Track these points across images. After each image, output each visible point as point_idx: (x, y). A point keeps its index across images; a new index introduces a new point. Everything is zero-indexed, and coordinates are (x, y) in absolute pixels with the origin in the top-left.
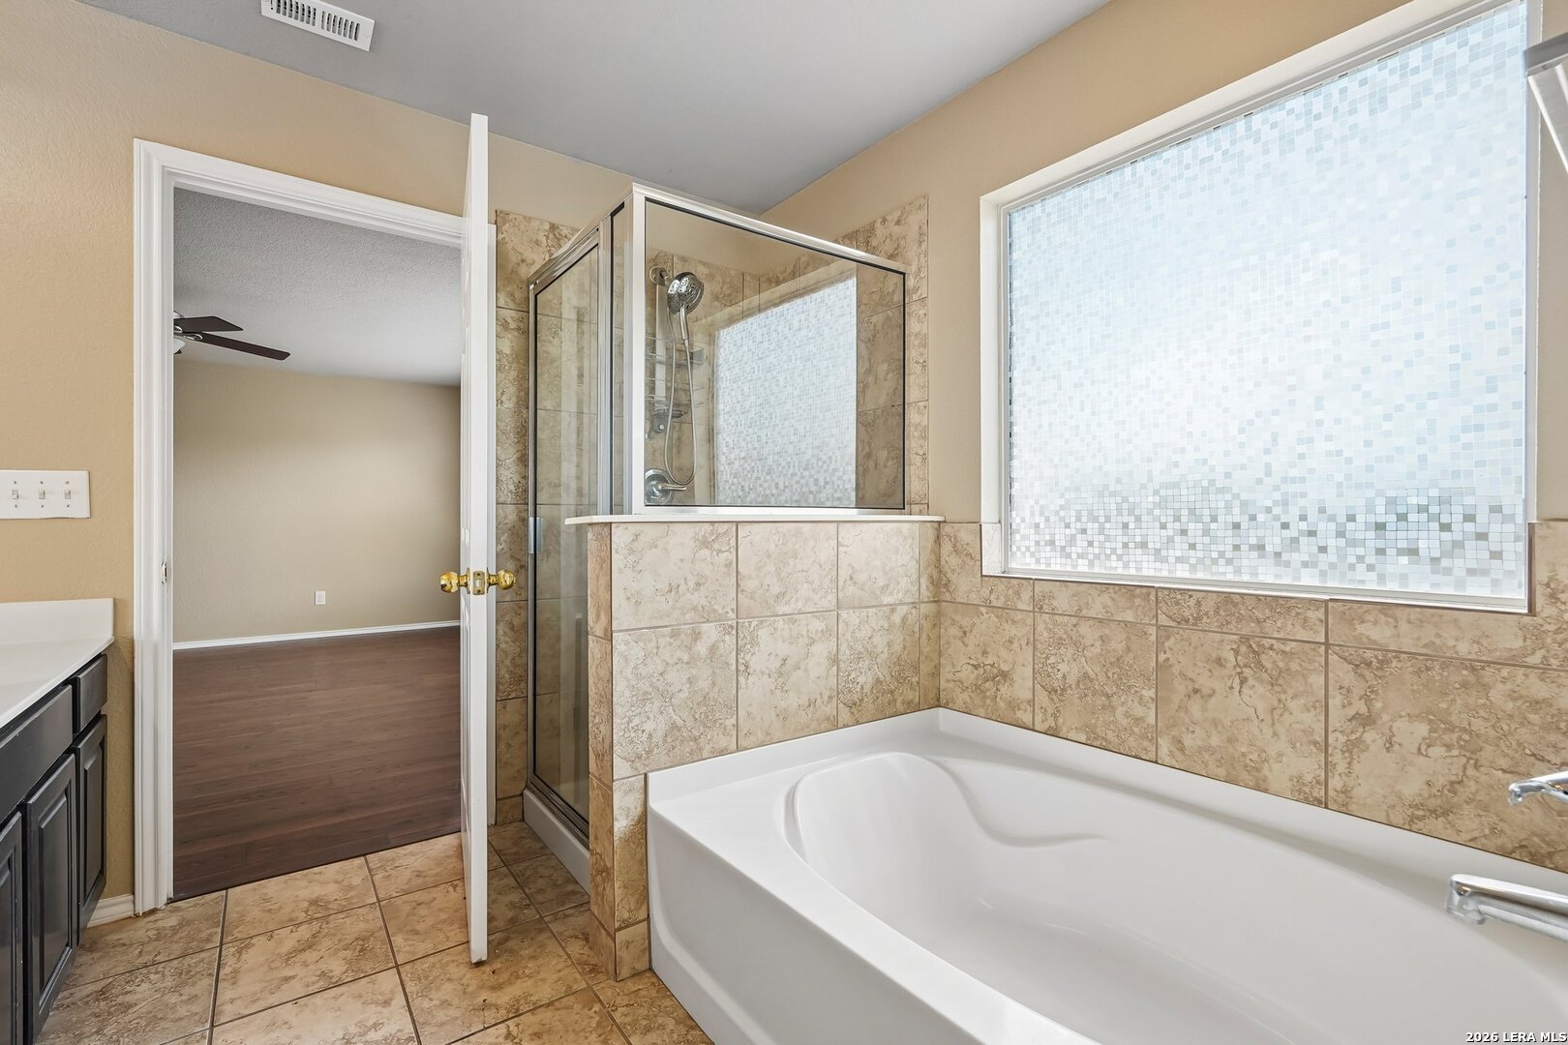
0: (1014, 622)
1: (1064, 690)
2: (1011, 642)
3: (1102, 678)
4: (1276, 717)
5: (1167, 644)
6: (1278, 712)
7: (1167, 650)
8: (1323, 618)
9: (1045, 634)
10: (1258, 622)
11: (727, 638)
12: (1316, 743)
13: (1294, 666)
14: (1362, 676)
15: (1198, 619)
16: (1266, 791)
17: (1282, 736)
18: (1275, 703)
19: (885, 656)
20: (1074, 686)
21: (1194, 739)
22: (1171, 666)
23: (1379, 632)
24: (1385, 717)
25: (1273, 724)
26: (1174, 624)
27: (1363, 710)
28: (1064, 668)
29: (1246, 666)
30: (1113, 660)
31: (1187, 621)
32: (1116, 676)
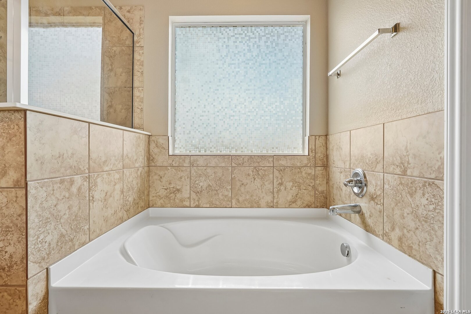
0: (182, 171)
1: (201, 191)
2: (181, 178)
3: (215, 185)
4: (262, 187)
5: (234, 172)
6: (263, 186)
7: (235, 173)
8: (273, 160)
9: (195, 174)
10: (258, 163)
11: (85, 183)
12: (271, 192)
13: (266, 173)
14: (280, 173)
15: (243, 163)
16: (260, 207)
17: (264, 192)
18: (262, 183)
19: (136, 189)
20: (205, 189)
21: (242, 198)
22: (236, 178)
23: (283, 162)
24: (285, 182)
25: (262, 189)
26: (236, 166)
27: (281, 182)
28: (201, 184)
29: (255, 175)
30: (218, 179)
31: (240, 164)
32: (219, 184)
